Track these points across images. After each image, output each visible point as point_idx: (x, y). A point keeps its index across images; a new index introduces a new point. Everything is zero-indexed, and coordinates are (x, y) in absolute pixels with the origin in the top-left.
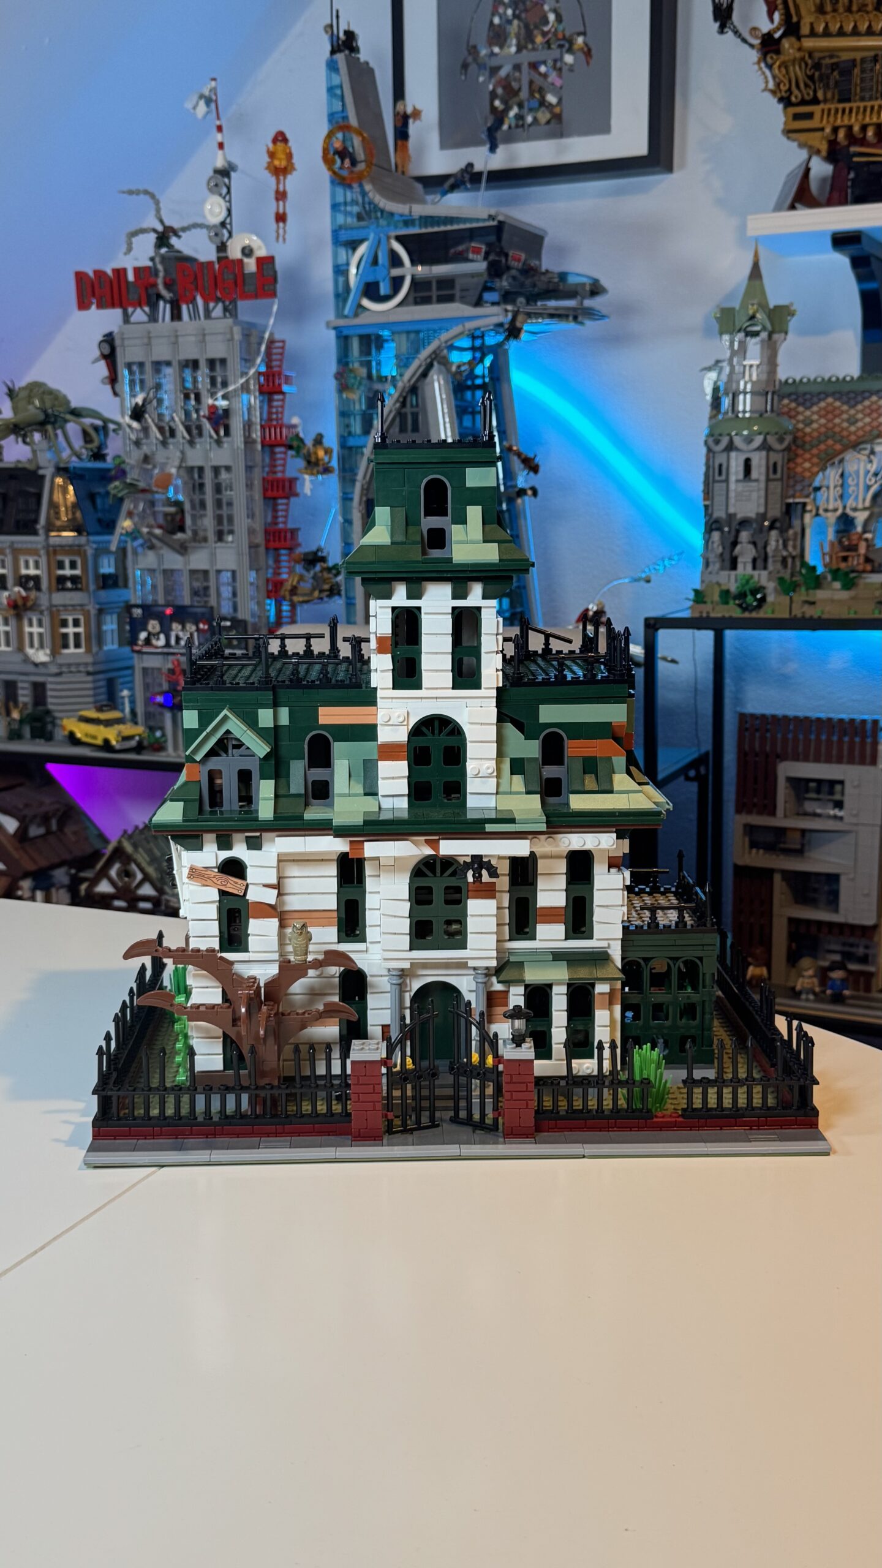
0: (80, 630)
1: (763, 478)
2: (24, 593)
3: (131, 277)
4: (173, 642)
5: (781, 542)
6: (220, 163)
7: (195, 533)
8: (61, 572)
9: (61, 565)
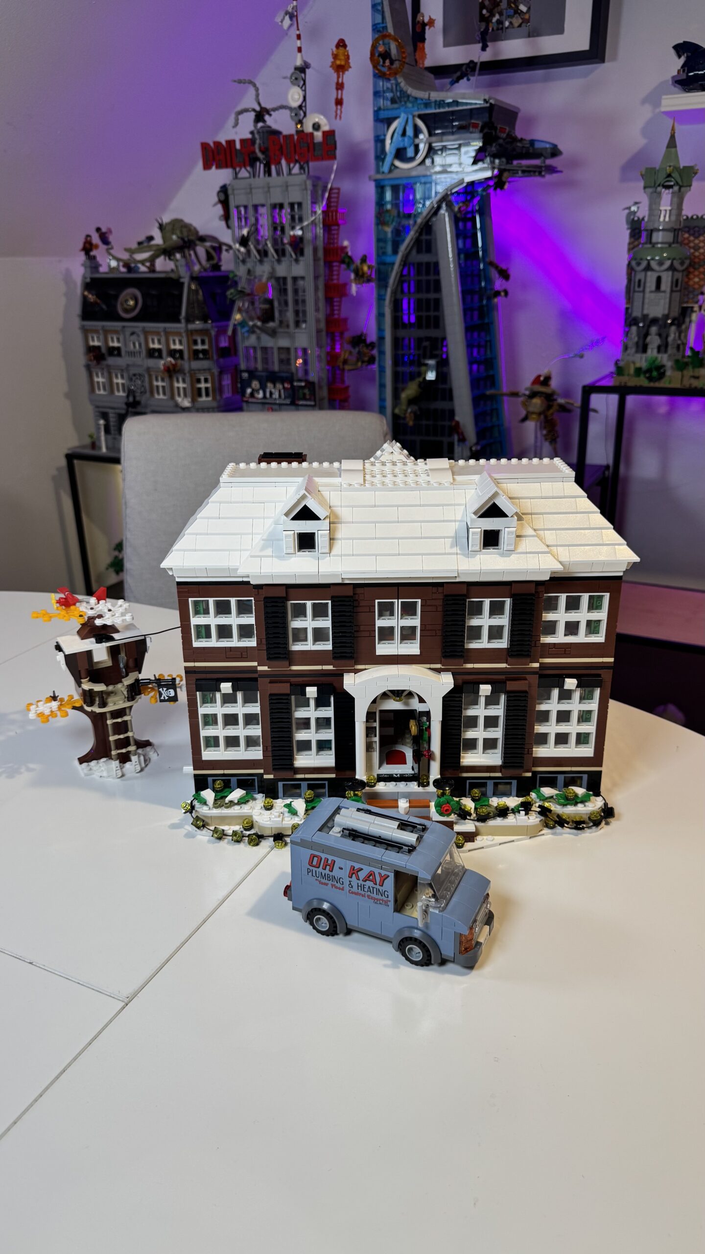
0: (209, 385)
1: (668, 290)
2: (173, 361)
3: (238, 146)
4: (268, 395)
5: (677, 334)
6: (299, 63)
7: (281, 322)
8: (195, 347)
9: (195, 342)
